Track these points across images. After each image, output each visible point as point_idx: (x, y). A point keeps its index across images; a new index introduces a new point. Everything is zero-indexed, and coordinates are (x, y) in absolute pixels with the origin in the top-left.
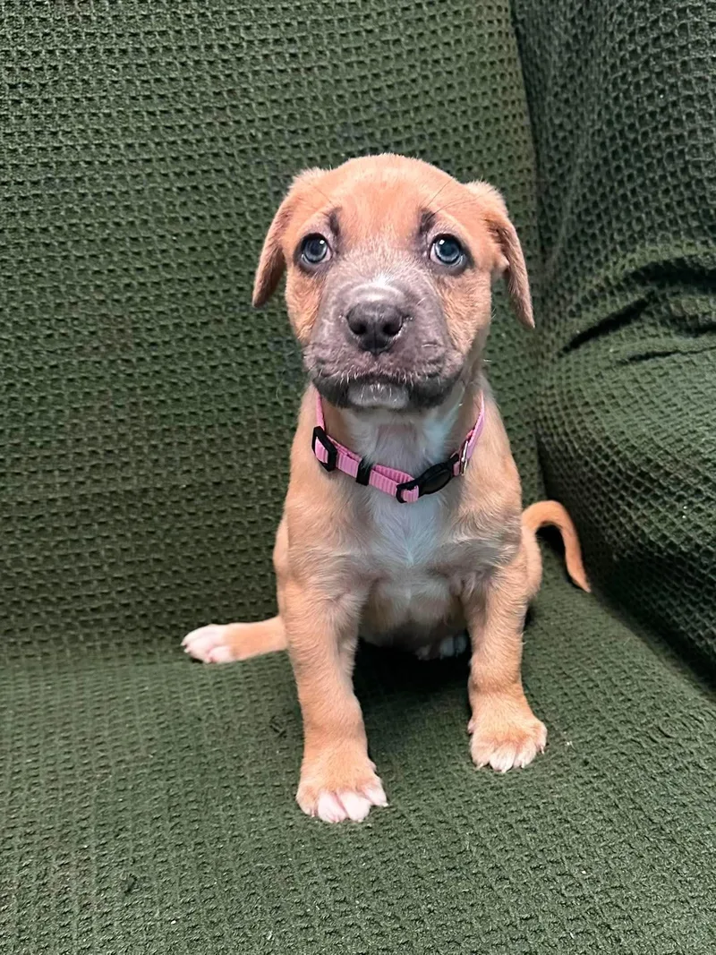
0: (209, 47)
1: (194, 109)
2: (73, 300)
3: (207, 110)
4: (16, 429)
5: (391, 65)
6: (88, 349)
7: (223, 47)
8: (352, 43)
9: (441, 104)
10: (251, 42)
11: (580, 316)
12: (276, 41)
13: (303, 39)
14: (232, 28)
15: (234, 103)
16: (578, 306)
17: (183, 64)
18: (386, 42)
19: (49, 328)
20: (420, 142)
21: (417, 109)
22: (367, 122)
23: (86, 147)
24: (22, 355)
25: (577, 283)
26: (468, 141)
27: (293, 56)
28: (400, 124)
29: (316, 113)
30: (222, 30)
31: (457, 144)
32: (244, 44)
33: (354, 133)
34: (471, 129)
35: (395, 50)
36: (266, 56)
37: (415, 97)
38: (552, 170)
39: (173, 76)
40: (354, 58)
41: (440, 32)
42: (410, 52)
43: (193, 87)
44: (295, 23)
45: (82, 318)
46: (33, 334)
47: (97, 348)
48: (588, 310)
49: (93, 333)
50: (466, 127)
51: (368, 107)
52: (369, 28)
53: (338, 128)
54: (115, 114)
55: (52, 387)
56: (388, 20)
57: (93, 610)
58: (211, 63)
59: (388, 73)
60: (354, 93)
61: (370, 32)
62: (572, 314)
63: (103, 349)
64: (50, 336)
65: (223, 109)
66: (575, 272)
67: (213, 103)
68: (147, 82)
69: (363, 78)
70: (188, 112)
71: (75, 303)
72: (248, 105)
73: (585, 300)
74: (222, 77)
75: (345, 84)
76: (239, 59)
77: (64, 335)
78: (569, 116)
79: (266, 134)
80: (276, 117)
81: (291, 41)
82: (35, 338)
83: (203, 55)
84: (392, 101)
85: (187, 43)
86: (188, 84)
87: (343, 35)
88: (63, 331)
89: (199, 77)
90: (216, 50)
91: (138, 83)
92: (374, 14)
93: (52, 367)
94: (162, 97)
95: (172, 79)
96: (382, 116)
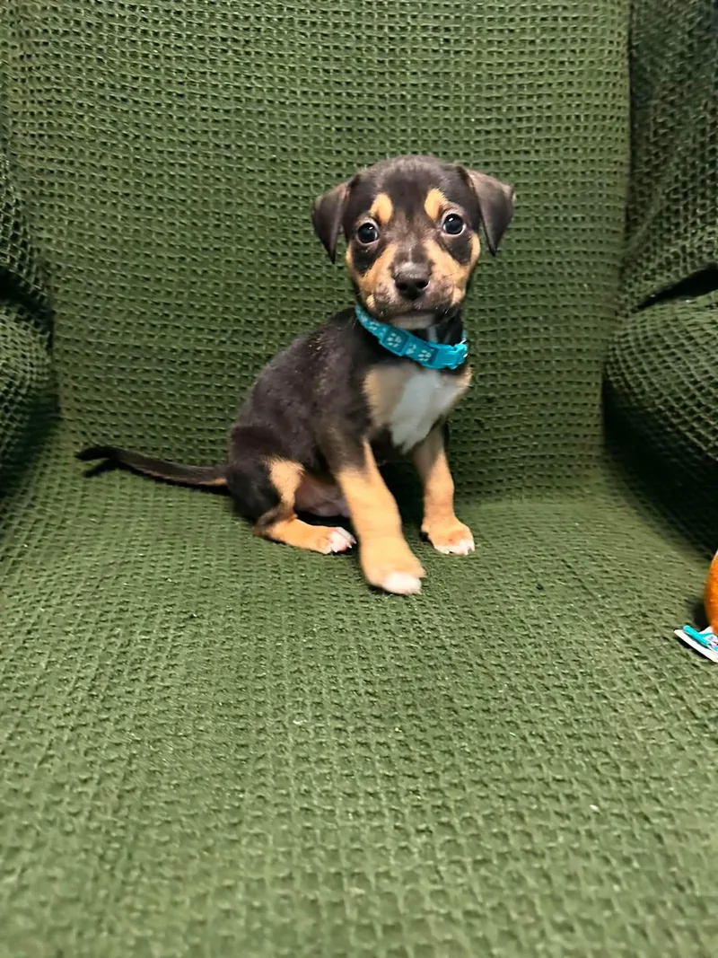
0: (381, 28)
1: (360, 71)
2: (240, 201)
3: (370, 73)
4: (182, 293)
5: (525, 59)
6: (245, 240)
7: (391, 29)
8: (496, 37)
9: (560, 96)
10: (414, 27)
11: (654, 280)
12: (435, 29)
13: (457, 29)
14: (402, 15)
15: (393, 70)
16: (653, 271)
17: (358, 37)
18: (524, 41)
19: (218, 220)
20: (539, 122)
21: (540, 96)
22: (497, 98)
23: (271, 90)
24: (195, 238)
25: (655, 253)
26: (577, 128)
27: (447, 41)
28: (524, 104)
29: (457, 86)
30: (393, 16)
31: (568, 129)
32: (409, 28)
33: (485, 104)
34: (582, 119)
35: (529, 48)
36: (424, 39)
37: (540, 86)
38: (648, 162)
39: (348, 45)
40: (495, 49)
41: (569, 41)
42: (542, 51)
43: (362, 55)
44: (452, 17)
45: (245, 215)
46: (205, 222)
47: (252, 241)
48: (661, 274)
49: (251, 229)
50: (578, 117)
51: (500, 87)
52: (512, 28)
53: (472, 99)
54: (297, 69)
55: (213, 264)
56: (528, 25)
57: (211, 441)
58: (380, 39)
59: (521, 64)
60: (490, 74)
61: (511, 31)
62: (647, 278)
63: (257, 242)
64: (218, 226)
65: (383, 74)
66: (655, 244)
67: (376, 68)
68: (327, 47)
69: (500, 64)
70: (354, 73)
71: (241, 204)
72: (403, 73)
73: (660, 266)
74: (387, 50)
75: (484, 66)
76: (403, 38)
77: (229, 226)
78: (672, 115)
79: (414, 96)
80: (424, 84)
81: (447, 29)
82: (207, 225)
83: (375, 33)
84: (520, 86)
85: (364, 23)
86: (359, 53)
87: (490, 30)
88: (228, 223)
89: (369, 48)
90: (386, 30)
91: (320, 47)
92: (517, 19)
93: (216, 249)
94: (337, 59)
95: (347, 48)
96: (510, 96)
